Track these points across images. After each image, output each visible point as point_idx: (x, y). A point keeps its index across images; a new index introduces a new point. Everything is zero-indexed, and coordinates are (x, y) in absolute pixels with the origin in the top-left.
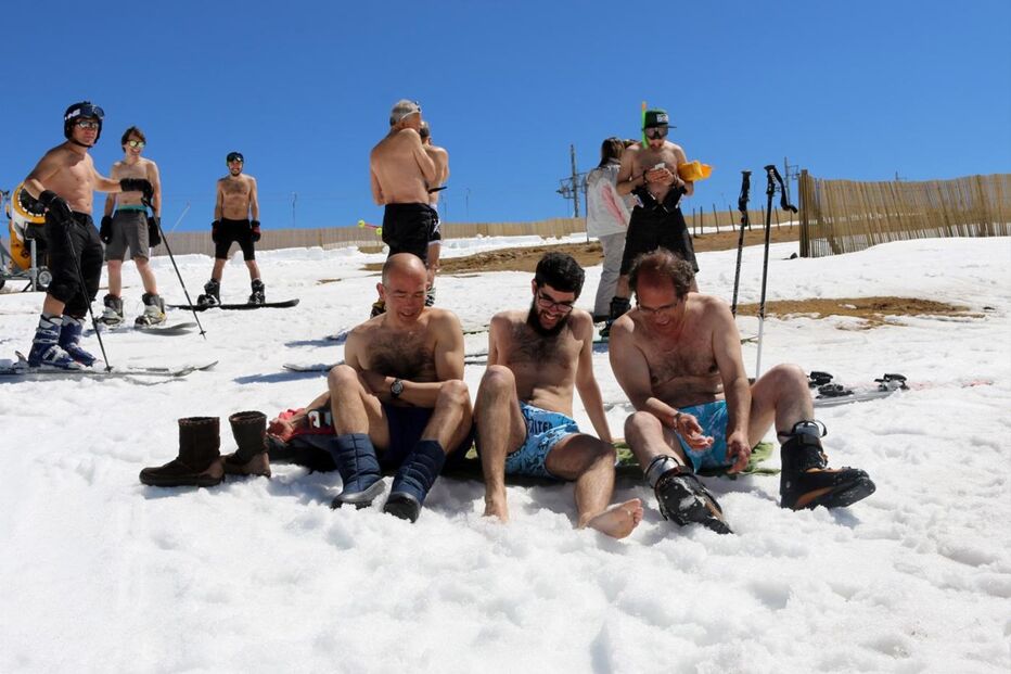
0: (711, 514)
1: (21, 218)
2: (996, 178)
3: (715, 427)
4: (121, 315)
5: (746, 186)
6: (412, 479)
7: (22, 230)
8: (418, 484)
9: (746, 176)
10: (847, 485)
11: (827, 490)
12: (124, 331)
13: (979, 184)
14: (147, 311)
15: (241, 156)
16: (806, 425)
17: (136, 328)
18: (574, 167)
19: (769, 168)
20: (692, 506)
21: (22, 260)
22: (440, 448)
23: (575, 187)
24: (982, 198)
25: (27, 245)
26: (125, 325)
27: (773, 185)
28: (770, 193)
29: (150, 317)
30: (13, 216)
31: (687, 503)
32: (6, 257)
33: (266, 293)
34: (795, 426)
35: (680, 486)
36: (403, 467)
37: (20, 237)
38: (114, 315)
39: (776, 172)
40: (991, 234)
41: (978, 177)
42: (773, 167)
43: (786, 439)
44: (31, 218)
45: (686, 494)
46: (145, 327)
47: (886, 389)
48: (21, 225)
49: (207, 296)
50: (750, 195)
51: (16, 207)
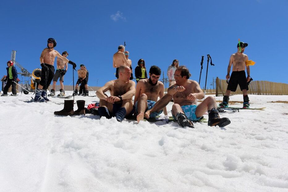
0: (190, 124)
1: (34, 78)
2: (262, 81)
3: (193, 111)
4: (54, 94)
5: (203, 60)
6: (119, 116)
7: (34, 81)
8: (121, 118)
9: (203, 57)
10: (223, 121)
11: (219, 122)
12: (55, 97)
13: (258, 83)
14: (60, 93)
15: (83, 65)
16: (215, 109)
17: (58, 97)
18: (163, 77)
19: (208, 55)
20: (186, 122)
21: (33, 88)
22: (125, 110)
23: (164, 81)
24: (259, 86)
25: (35, 84)
26: (55, 96)
27: (209, 59)
28: (208, 61)
29: (61, 95)
30: (32, 77)
31: (185, 121)
32: (30, 87)
33: (89, 94)
34: (212, 109)
35: (183, 116)
36: (116, 114)
37: (33, 82)
38: (53, 94)
39: (209, 56)
40: (261, 95)
41: (258, 81)
42: (209, 55)
43: (210, 112)
44: (36, 78)
45: (184, 119)
46: (60, 97)
47: (234, 112)
48: (34, 79)
49: (75, 94)
50: (203, 62)
51: (33, 75)
